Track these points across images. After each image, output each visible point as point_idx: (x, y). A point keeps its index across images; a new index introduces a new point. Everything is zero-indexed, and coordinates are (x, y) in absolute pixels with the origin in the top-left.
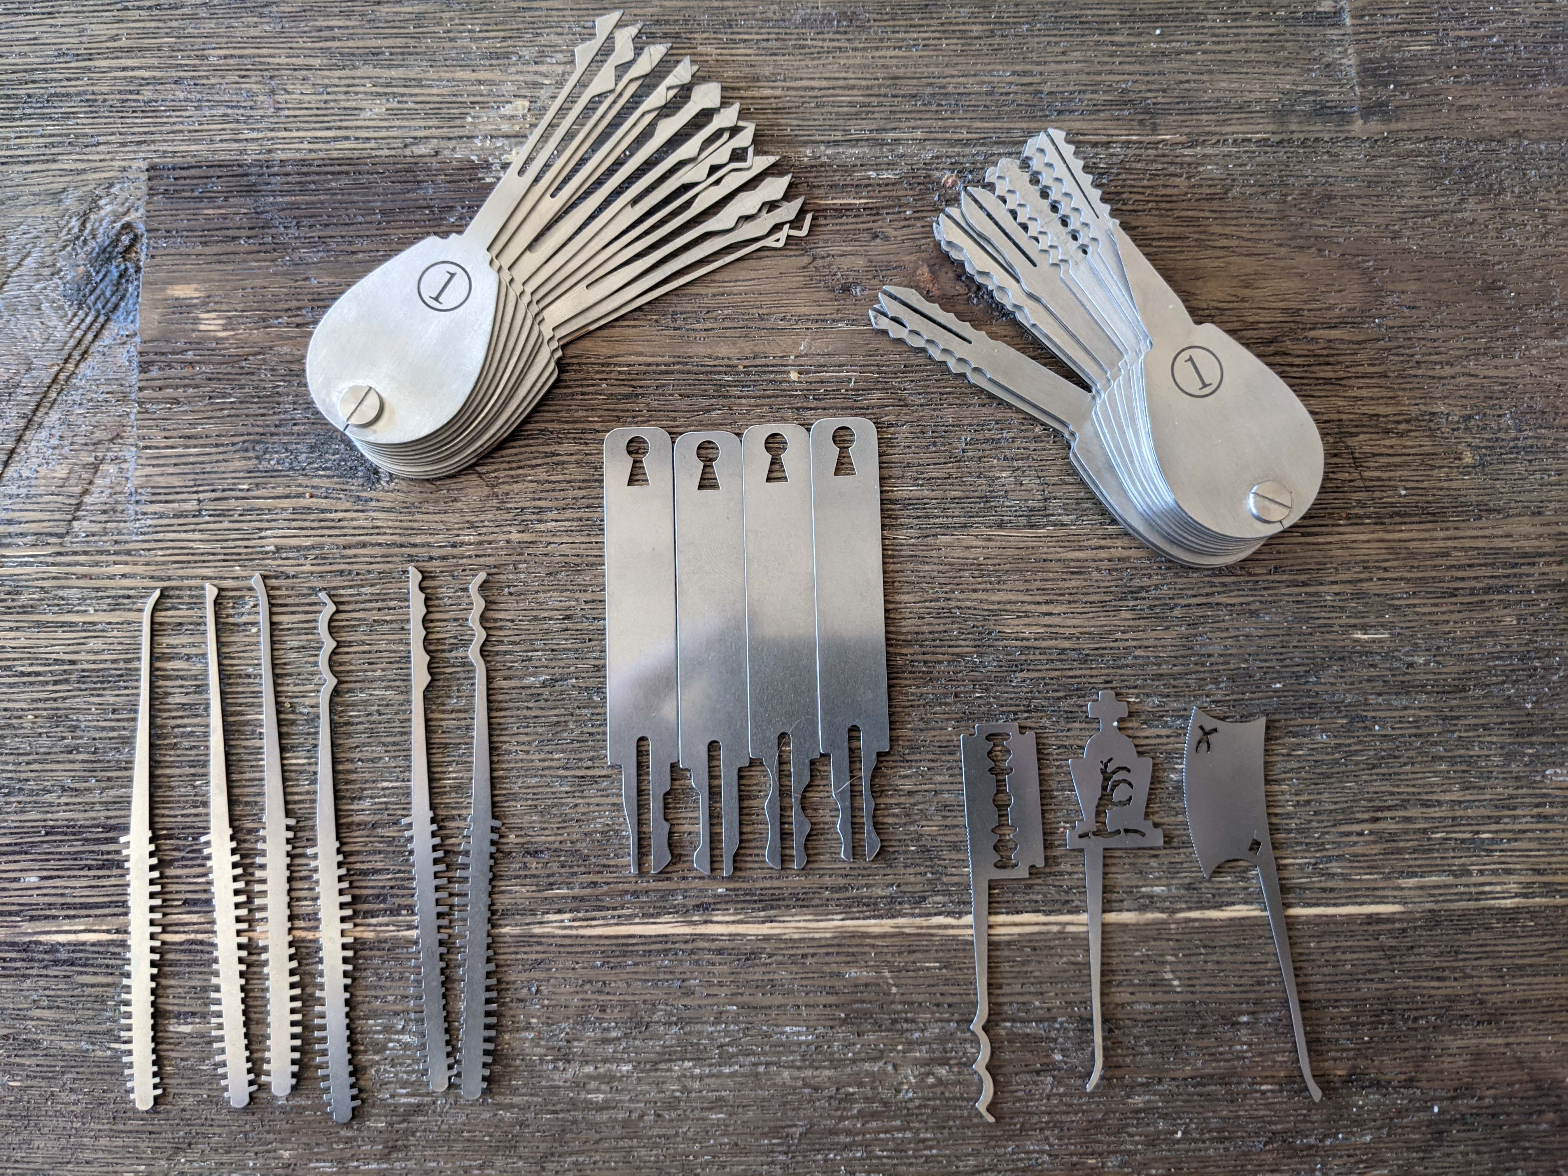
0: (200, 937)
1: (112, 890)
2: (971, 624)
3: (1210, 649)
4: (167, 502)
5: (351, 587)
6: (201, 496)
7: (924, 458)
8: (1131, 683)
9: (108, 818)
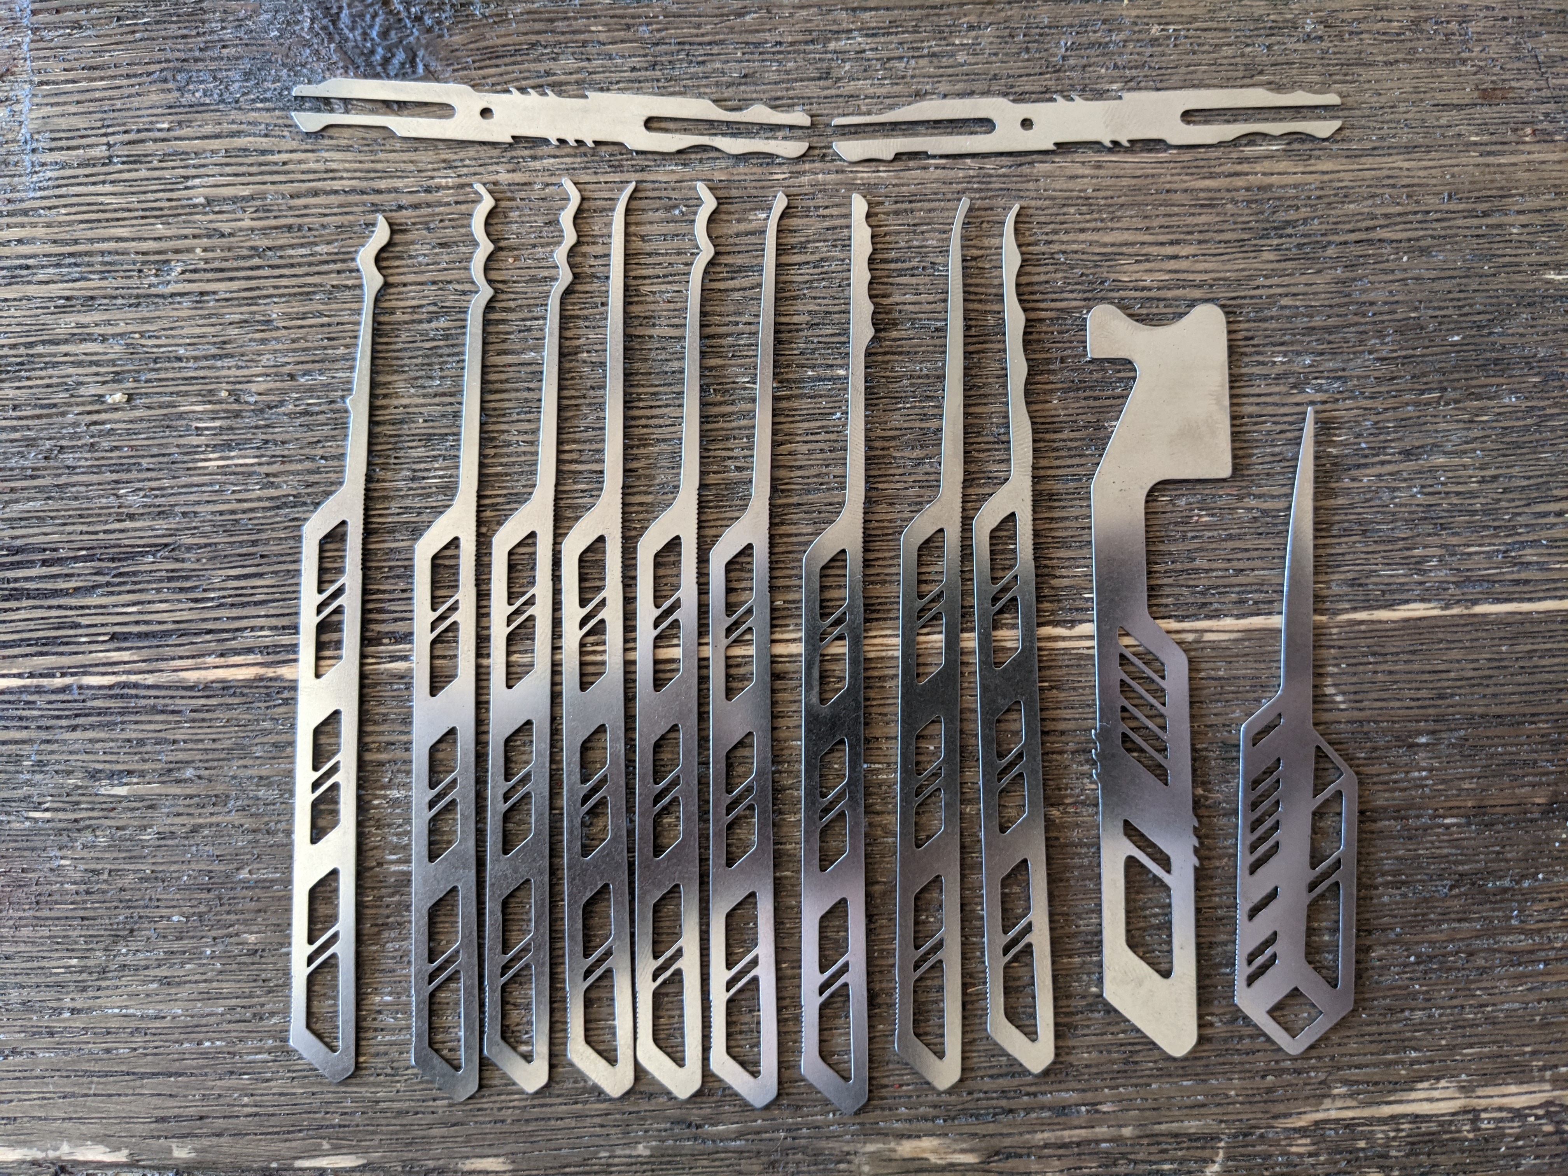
0: (133, 678)
1: (22, 626)
2: (1079, 271)
3: (1372, 296)
4: (69, 148)
5: (302, 245)
6: (111, 139)
7: (1014, 66)
8: (1277, 339)
9: (13, 538)
